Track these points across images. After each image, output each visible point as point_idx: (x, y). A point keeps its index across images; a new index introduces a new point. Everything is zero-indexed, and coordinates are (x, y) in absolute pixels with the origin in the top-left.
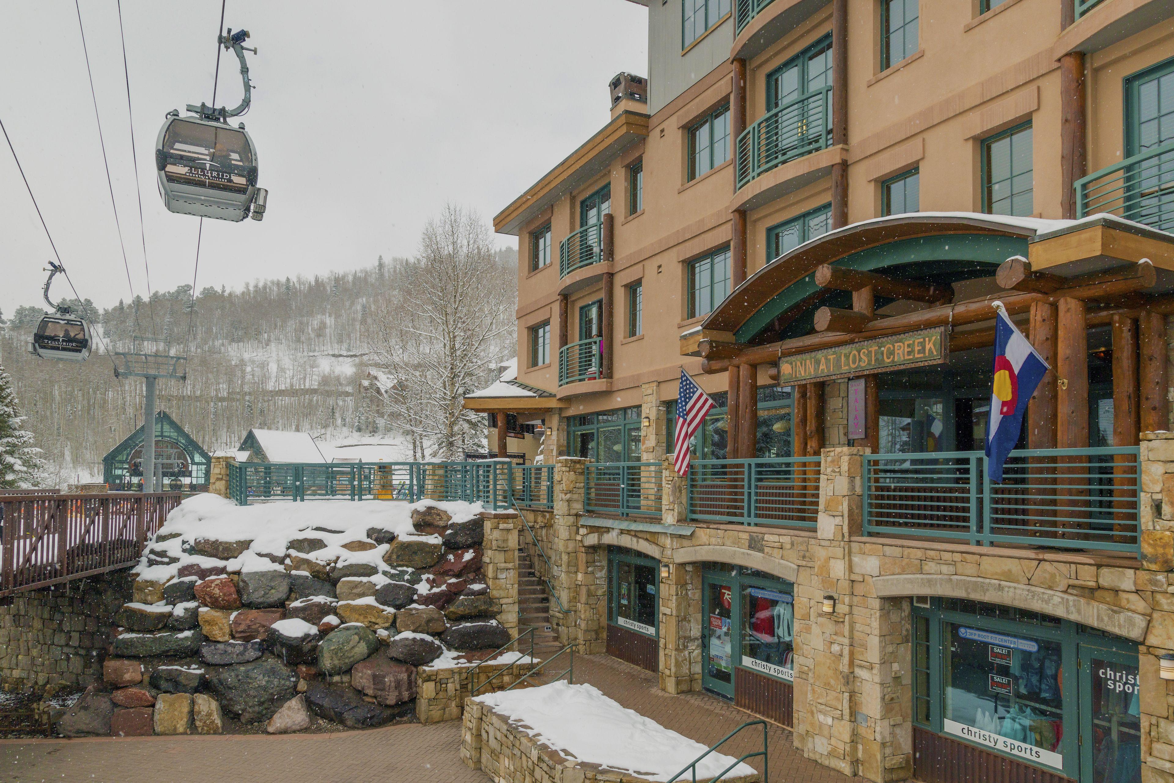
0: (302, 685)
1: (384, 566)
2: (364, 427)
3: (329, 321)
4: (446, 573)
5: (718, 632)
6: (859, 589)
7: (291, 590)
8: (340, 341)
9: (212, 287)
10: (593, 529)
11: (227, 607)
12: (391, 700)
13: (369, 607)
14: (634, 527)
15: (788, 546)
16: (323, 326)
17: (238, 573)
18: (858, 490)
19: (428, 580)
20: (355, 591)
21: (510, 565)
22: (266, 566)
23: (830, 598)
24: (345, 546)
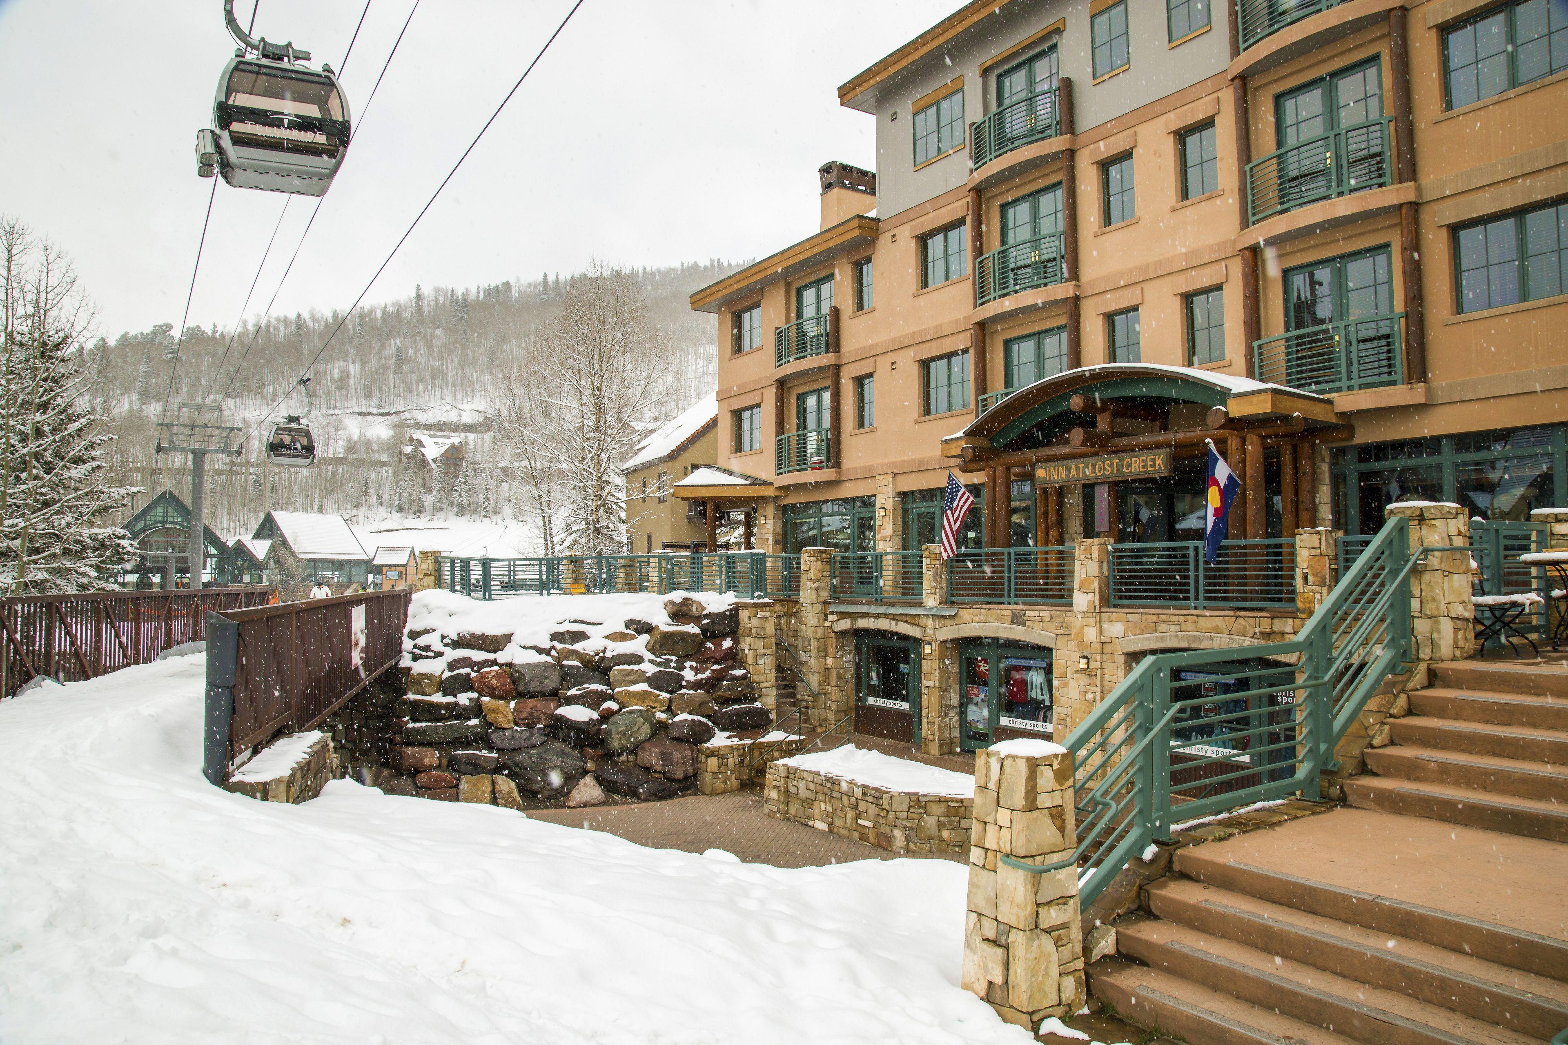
0: (590, 765)
1: (648, 656)
2: (406, 506)
3: (354, 369)
4: (706, 660)
5: (976, 699)
6: (1108, 649)
7: (563, 679)
8: (369, 395)
9: (198, 327)
10: (843, 615)
11: (505, 697)
12: (679, 775)
13: (645, 692)
14: (892, 611)
15: (1048, 619)
16: (345, 377)
17: (510, 665)
18: (1106, 572)
19: (691, 667)
20: (629, 678)
21: (767, 652)
22: (534, 658)
23: (1084, 657)
24: (607, 637)
